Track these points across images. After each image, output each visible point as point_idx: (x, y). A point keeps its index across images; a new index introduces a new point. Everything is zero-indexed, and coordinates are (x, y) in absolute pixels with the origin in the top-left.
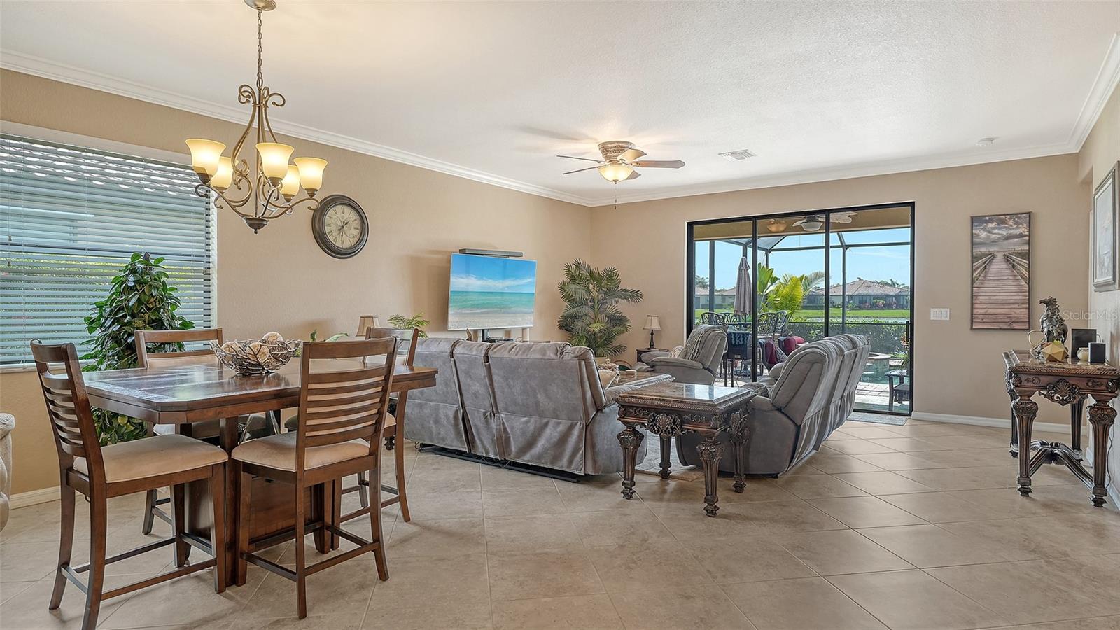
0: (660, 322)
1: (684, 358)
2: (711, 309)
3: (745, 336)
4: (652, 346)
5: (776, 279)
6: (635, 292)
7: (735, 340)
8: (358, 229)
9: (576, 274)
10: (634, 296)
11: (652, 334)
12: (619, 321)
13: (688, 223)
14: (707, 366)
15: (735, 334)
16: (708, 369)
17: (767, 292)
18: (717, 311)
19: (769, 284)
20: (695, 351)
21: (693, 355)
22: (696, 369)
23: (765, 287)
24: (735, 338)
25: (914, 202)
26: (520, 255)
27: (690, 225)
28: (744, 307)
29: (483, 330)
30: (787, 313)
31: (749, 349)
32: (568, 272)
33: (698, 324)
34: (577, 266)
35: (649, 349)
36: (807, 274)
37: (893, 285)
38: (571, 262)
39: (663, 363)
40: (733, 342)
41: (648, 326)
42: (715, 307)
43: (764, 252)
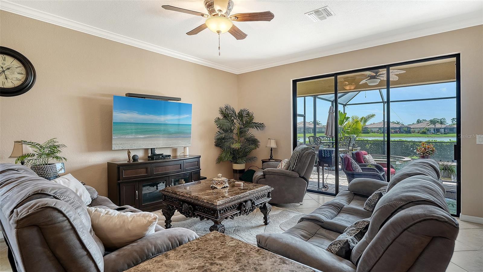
0: (277, 143)
1: (287, 170)
2: (315, 134)
3: (331, 152)
4: (271, 157)
5: (348, 118)
6: (260, 124)
7: (324, 154)
8: (22, 74)
9: (226, 114)
10: (260, 126)
11: (271, 150)
12: (254, 142)
13: (293, 81)
14: (302, 175)
15: (324, 150)
16: (303, 178)
17: (344, 125)
18: (318, 135)
19: (345, 120)
20: (294, 164)
21: (293, 167)
22: (295, 178)
23: (342, 122)
24: (325, 153)
25: (459, 54)
26: (179, 99)
27: (295, 82)
28: (332, 133)
29: (151, 149)
30: (355, 136)
31: (333, 160)
32: (222, 112)
33: (301, 144)
34: (227, 108)
35: (269, 160)
36: (365, 116)
37: (398, 123)
38: (223, 106)
39: (270, 173)
40: (323, 156)
41: (268, 146)
42: (316, 132)
43: (343, 106)
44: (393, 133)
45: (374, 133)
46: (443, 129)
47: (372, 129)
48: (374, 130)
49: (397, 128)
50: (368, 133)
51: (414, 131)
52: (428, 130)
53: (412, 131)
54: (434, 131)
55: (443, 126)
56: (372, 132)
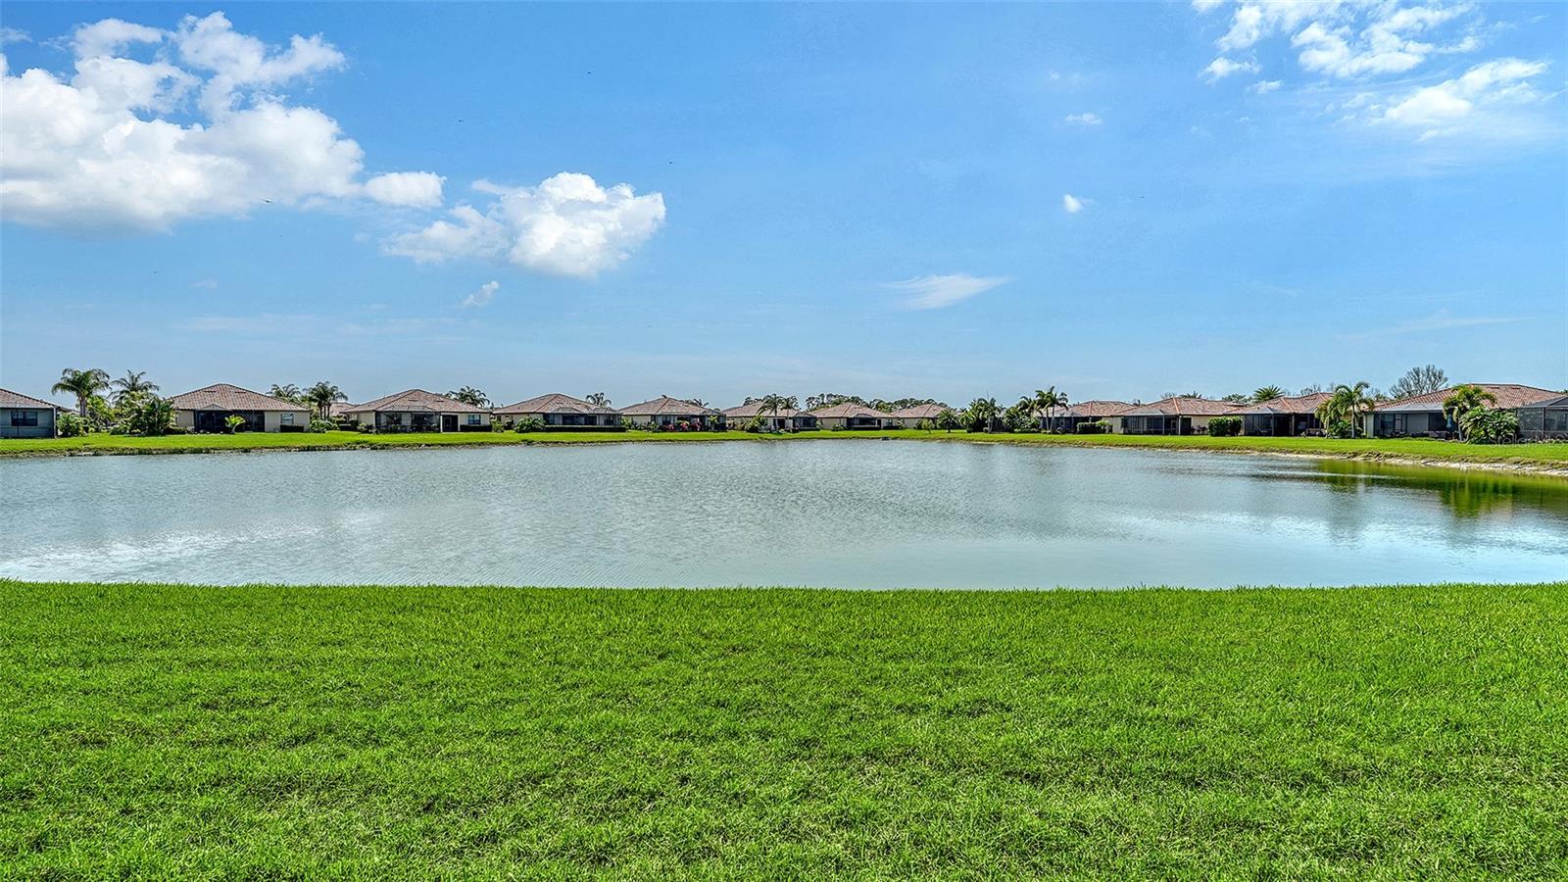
44: (686, 431)
45: (640, 429)
46: (791, 421)
47: (635, 419)
48: (639, 421)
49: (696, 416)
50: (623, 430)
51: (734, 425)
52: (762, 423)
53: (730, 425)
54: (774, 424)
55: (792, 413)
56: (636, 428)
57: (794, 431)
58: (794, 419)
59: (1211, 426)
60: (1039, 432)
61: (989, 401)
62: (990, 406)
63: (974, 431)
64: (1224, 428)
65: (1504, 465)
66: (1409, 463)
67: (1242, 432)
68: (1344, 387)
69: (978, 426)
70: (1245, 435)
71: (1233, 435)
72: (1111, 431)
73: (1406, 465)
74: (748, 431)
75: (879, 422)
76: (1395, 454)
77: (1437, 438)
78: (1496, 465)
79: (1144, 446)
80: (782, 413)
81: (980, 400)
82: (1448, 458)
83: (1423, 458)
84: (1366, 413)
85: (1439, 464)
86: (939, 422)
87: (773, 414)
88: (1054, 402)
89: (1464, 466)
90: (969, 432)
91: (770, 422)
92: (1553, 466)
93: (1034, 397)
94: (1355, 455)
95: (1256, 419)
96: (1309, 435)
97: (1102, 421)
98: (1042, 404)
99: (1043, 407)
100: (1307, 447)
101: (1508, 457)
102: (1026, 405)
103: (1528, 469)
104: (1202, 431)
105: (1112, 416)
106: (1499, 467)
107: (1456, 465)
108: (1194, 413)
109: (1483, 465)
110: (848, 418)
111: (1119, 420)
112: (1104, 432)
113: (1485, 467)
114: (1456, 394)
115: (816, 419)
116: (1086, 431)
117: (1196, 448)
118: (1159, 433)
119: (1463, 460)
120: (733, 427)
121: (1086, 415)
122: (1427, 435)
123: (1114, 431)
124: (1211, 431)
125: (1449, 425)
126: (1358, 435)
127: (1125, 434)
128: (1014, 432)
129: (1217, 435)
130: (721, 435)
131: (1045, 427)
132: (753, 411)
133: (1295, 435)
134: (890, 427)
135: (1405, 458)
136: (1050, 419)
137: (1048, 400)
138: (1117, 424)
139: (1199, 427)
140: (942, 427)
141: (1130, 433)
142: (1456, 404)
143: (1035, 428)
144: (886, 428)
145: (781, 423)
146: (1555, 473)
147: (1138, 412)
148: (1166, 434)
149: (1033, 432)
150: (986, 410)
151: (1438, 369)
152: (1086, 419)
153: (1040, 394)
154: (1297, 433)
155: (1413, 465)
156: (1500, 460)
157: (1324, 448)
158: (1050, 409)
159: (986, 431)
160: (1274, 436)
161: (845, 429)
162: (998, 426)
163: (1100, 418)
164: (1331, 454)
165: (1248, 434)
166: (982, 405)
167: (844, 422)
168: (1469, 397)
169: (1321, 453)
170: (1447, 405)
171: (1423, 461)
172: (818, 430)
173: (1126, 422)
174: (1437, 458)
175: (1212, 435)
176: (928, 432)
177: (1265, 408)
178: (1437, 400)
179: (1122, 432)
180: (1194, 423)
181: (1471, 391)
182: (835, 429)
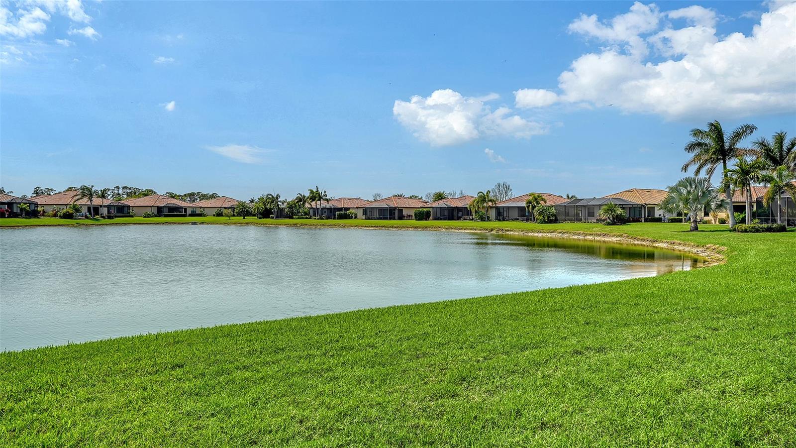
46: (106, 208)
49: (4, 203)
51: (44, 212)
54: (89, 211)
55: (107, 202)
57: (110, 217)
58: (109, 207)
59: (416, 214)
60: (311, 218)
61: (275, 196)
62: (274, 200)
63: (264, 218)
64: (423, 215)
65: (555, 234)
66: (517, 233)
67: (431, 218)
68: (482, 192)
69: (266, 214)
70: (433, 220)
71: (426, 220)
72: (356, 217)
73: (515, 235)
74: (61, 217)
75: (186, 210)
76: (510, 229)
77: (523, 221)
78: (553, 234)
79: (382, 227)
80: (97, 201)
81: (268, 195)
82: (533, 231)
83: (522, 231)
84: (491, 207)
85: (529, 234)
86: (236, 211)
87: (89, 203)
88: (320, 198)
89: (540, 235)
90: (260, 218)
91: (84, 210)
92: (574, 234)
93: (307, 194)
94: (492, 230)
95: (439, 210)
96: (465, 219)
97: (350, 211)
98: (313, 198)
99: (313, 200)
100: (468, 226)
101: (557, 230)
102: (301, 200)
103: (565, 236)
104: (409, 217)
105: (357, 208)
106: (554, 235)
107: (536, 234)
108: (405, 206)
109: (547, 234)
110: (158, 207)
111: (361, 210)
112: (351, 218)
113: (549, 235)
114: (531, 198)
115: (129, 207)
116: (342, 217)
117: (411, 228)
118: (386, 219)
119: (539, 232)
120: (44, 214)
121: (340, 207)
122: (518, 219)
123: (358, 217)
124: (416, 217)
125: (527, 214)
126: (489, 219)
127: (366, 219)
128: (293, 218)
129: (419, 220)
130: (33, 221)
131: (314, 215)
132: (68, 200)
133: (458, 219)
134: (193, 214)
135: (515, 231)
136: (318, 209)
137: (316, 196)
138: (360, 213)
139: (407, 215)
140: (239, 214)
141: (369, 219)
142: (531, 203)
143: (307, 215)
144: (191, 215)
145: (95, 210)
146: (576, 237)
147: (374, 205)
148: (390, 219)
149: (307, 218)
150: (272, 202)
151: (508, 184)
152: (340, 209)
153: (312, 192)
154: (459, 218)
155: (518, 235)
156: (554, 232)
157: (477, 227)
158: (318, 202)
159: (273, 218)
160: (449, 220)
161: (156, 216)
162: (281, 214)
163: (348, 209)
164: (481, 230)
165: (435, 219)
166: (269, 198)
167: (155, 211)
168: (536, 199)
169: (476, 230)
170: (527, 203)
171: (522, 233)
172: (132, 216)
173: (365, 211)
174: (528, 231)
175: (417, 220)
176: (228, 218)
177: (441, 204)
178: (522, 201)
179: (364, 218)
180: (405, 213)
181: (536, 197)
182: (147, 216)
